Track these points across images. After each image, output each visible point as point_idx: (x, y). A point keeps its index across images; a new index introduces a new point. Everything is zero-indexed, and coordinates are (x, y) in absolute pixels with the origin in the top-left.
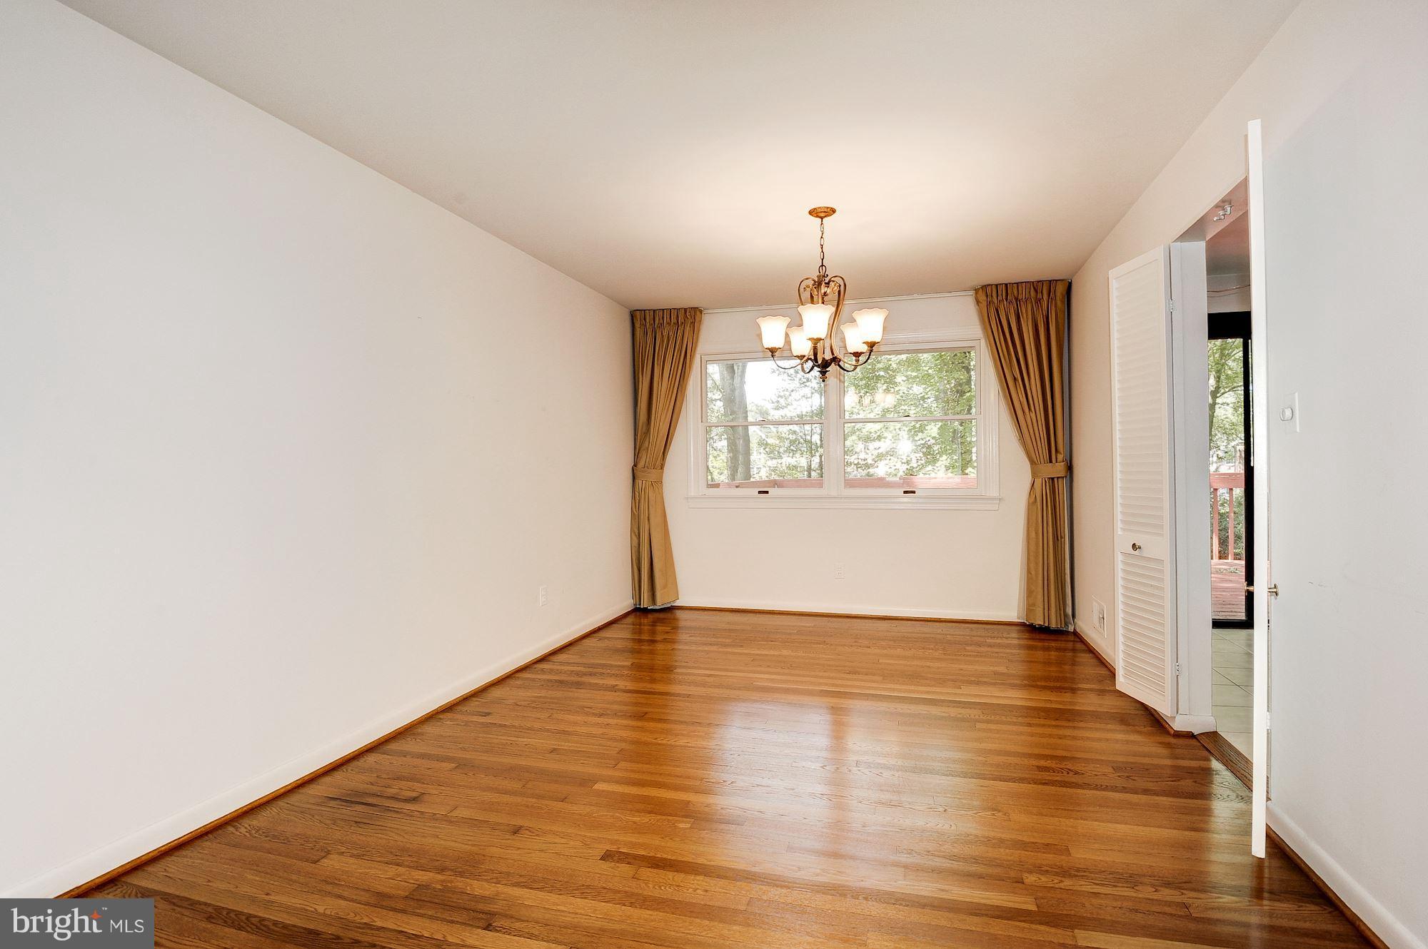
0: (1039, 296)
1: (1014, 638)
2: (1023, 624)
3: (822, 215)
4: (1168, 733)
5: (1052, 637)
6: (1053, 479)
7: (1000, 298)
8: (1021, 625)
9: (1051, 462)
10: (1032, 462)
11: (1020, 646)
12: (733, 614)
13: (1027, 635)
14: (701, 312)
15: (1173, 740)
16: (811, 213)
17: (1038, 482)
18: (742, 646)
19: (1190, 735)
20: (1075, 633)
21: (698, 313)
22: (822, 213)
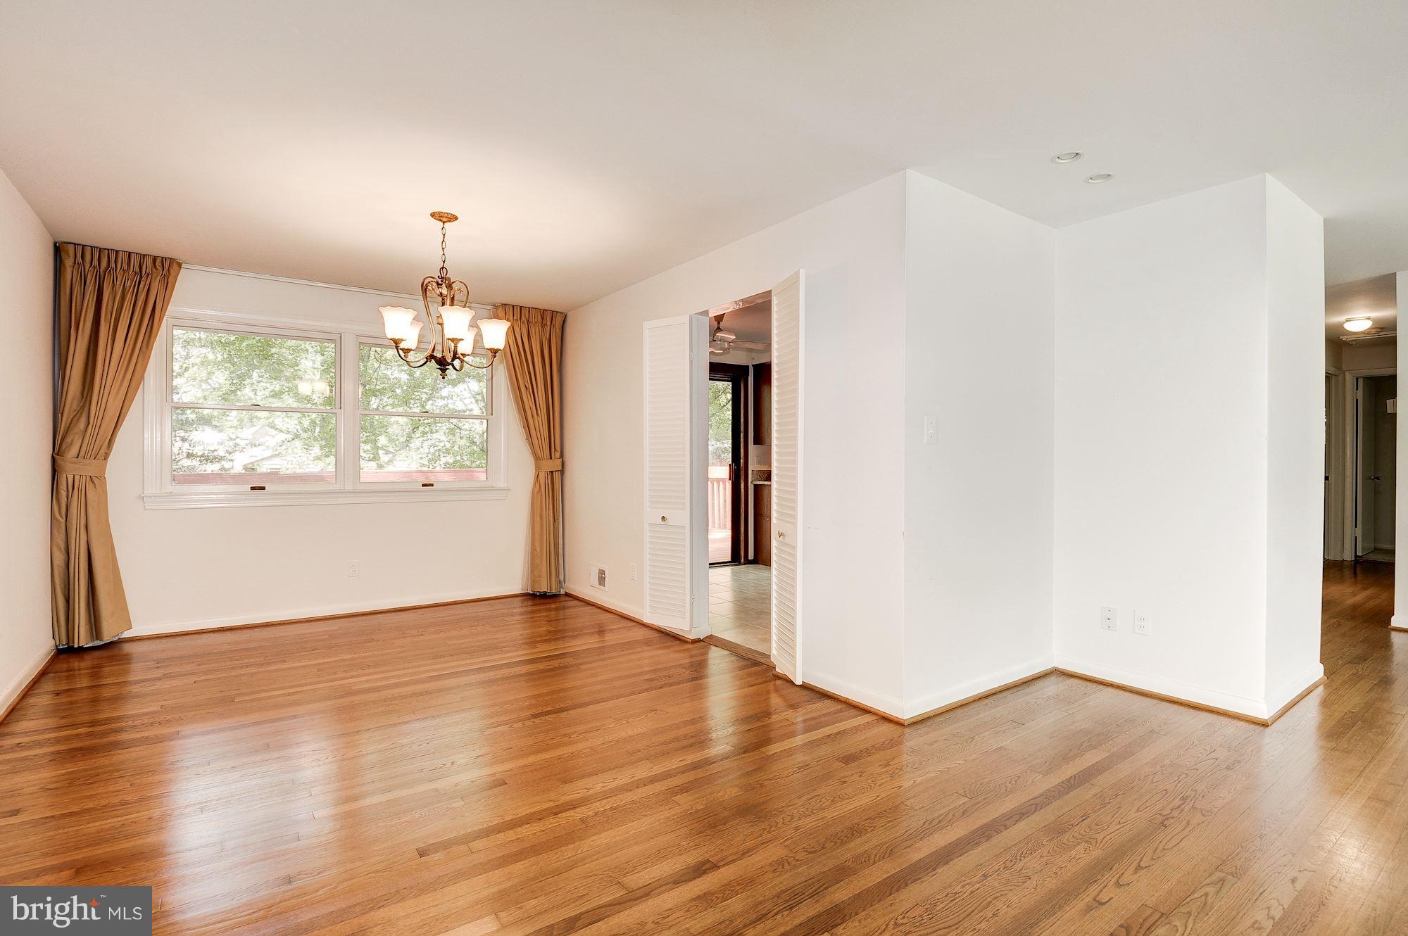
0: (544, 322)
1: (518, 607)
2: (527, 595)
3: (445, 219)
4: (687, 642)
5: (551, 600)
6: (552, 472)
7: (515, 317)
8: (520, 596)
9: (551, 458)
10: (537, 458)
11: (521, 614)
12: (217, 635)
13: (530, 603)
14: (180, 265)
15: (690, 646)
16: (433, 215)
17: (542, 476)
18: (284, 661)
19: (699, 641)
20: (567, 595)
21: (175, 266)
22: (444, 218)
